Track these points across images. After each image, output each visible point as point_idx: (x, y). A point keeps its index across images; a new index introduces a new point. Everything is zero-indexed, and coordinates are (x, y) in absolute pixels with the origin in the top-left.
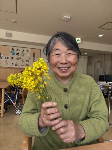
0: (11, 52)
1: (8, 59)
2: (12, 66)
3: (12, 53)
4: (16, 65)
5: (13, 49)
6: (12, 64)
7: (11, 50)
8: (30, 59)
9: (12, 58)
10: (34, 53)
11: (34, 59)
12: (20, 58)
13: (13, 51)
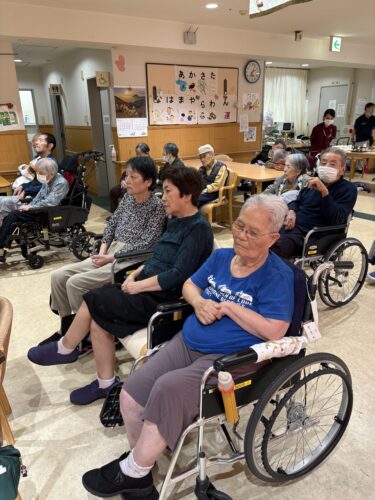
0: (179, 82)
1: (171, 101)
2: (182, 120)
3: (179, 86)
4: (189, 118)
5: (181, 74)
6: (181, 117)
7: (177, 78)
8: (216, 97)
9: (181, 100)
10: (225, 81)
11: (225, 98)
13: (181, 79)
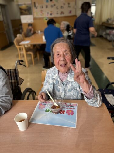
1: (42, 8)
4: (51, 14)
6: (47, 14)
11: (69, 4)
12: (55, 5)
